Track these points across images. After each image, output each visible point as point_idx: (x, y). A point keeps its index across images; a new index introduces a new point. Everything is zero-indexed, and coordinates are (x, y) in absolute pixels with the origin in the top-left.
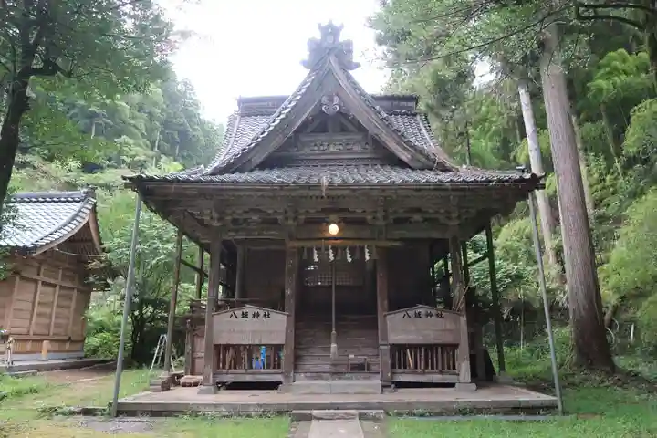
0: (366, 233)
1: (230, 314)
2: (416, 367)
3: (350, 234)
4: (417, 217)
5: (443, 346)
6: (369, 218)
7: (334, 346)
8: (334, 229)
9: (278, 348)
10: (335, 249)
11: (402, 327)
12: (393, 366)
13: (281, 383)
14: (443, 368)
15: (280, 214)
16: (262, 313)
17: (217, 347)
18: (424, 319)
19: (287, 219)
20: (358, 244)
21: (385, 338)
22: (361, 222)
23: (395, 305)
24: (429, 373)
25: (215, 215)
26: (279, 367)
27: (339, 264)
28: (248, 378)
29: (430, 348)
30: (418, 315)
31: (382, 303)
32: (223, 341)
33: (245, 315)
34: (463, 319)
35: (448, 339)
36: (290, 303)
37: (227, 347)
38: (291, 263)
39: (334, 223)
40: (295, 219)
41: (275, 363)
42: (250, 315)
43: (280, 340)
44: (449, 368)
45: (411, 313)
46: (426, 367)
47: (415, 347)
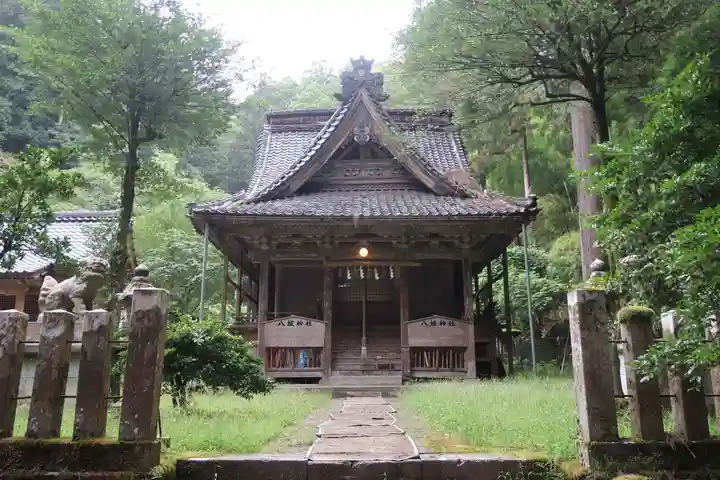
0: (392, 255)
1: (278, 322)
2: (431, 366)
3: (377, 256)
4: (435, 242)
5: (454, 348)
6: (394, 242)
7: (364, 348)
8: (364, 252)
9: (317, 351)
10: (365, 269)
11: (421, 334)
12: (412, 365)
13: (319, 378)
14: (454, 366)
15: (318, 239)
16: (304, 321)
17: (268, 349)
18: (438, 328)
19: (324, 243)
20: (383, 264)
21: (406, 342)
22: (387, 245)
23: (415, 316)
24: (442, 371)
25: (264, 240)
26: (319, 365)
27: (368, 282)
28: (294, 375)
29: (443, 350)
30: (434, 324)
31: (403, 313)
32: (273, 344)
33: (290, 324)
34: (471, 328)
35: (459, 343)
36: (328, 313)
37: (276, 350)
38: (327, 280)
39: (364, 247)
40: (332, 243)
41: (315, 362)
42: (295, 324)
43: (319, 343)
44: (458, 366)
45: (428, 322)
46: (440, 366)
47: (430, 350)
